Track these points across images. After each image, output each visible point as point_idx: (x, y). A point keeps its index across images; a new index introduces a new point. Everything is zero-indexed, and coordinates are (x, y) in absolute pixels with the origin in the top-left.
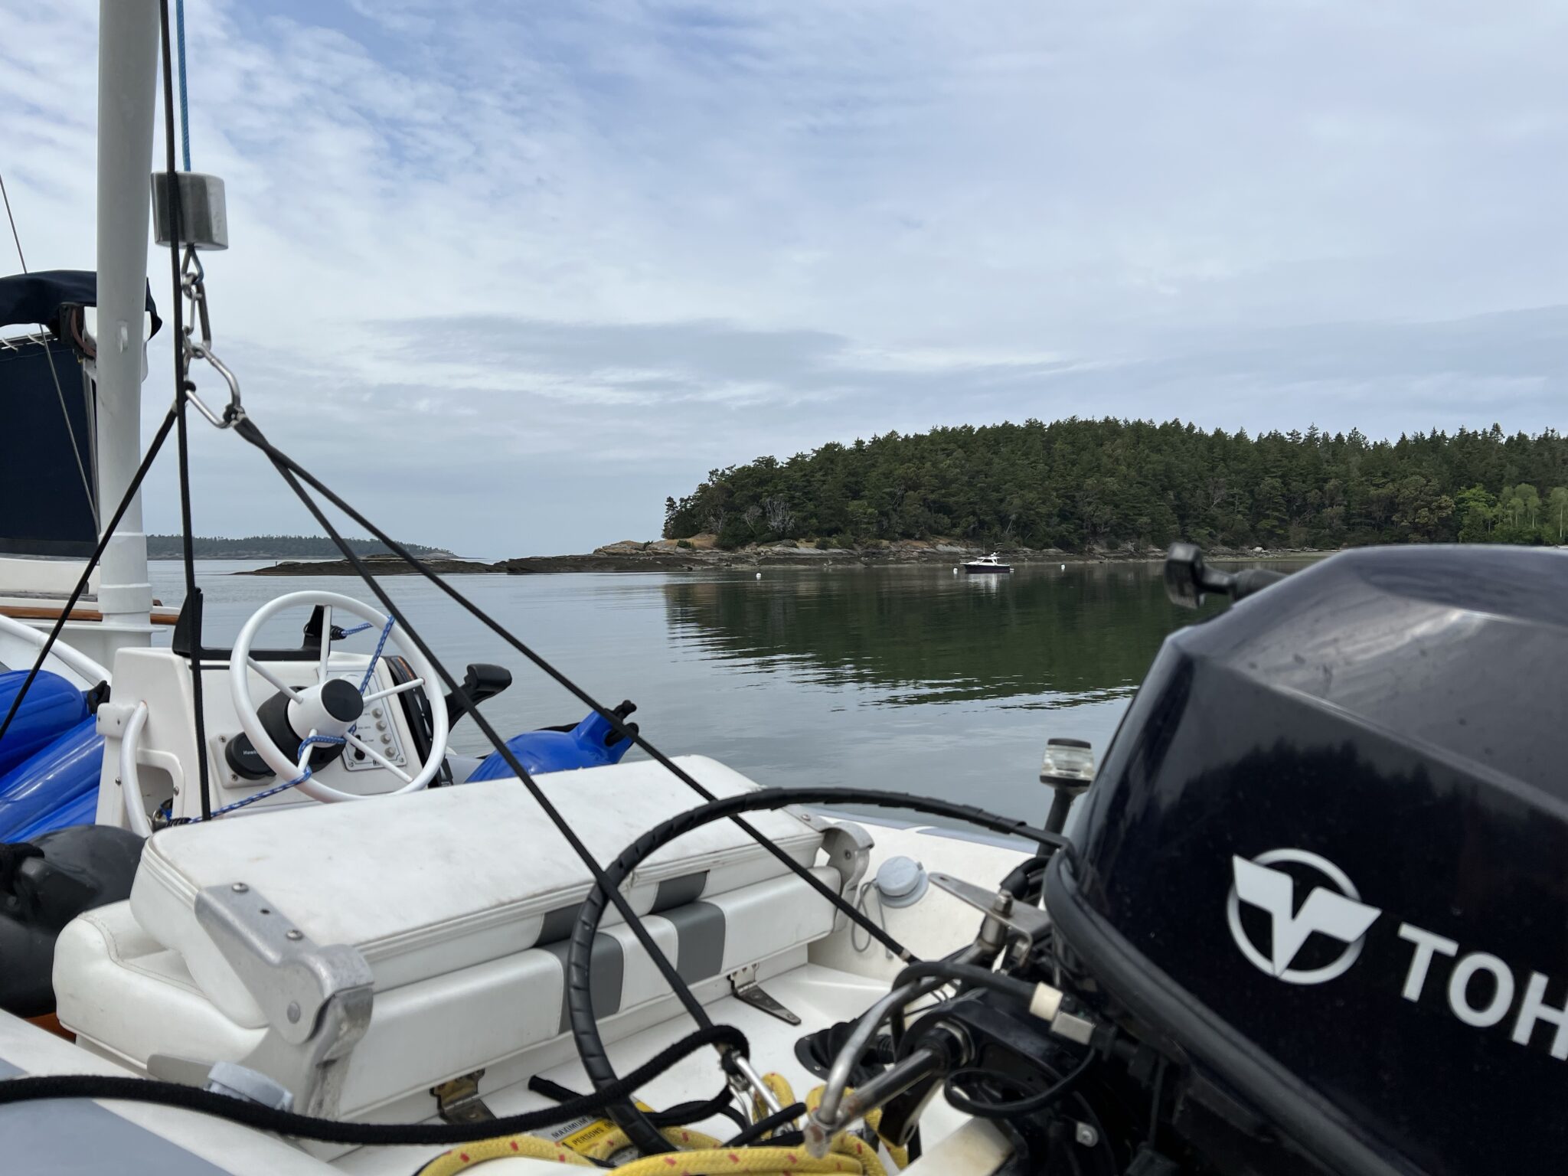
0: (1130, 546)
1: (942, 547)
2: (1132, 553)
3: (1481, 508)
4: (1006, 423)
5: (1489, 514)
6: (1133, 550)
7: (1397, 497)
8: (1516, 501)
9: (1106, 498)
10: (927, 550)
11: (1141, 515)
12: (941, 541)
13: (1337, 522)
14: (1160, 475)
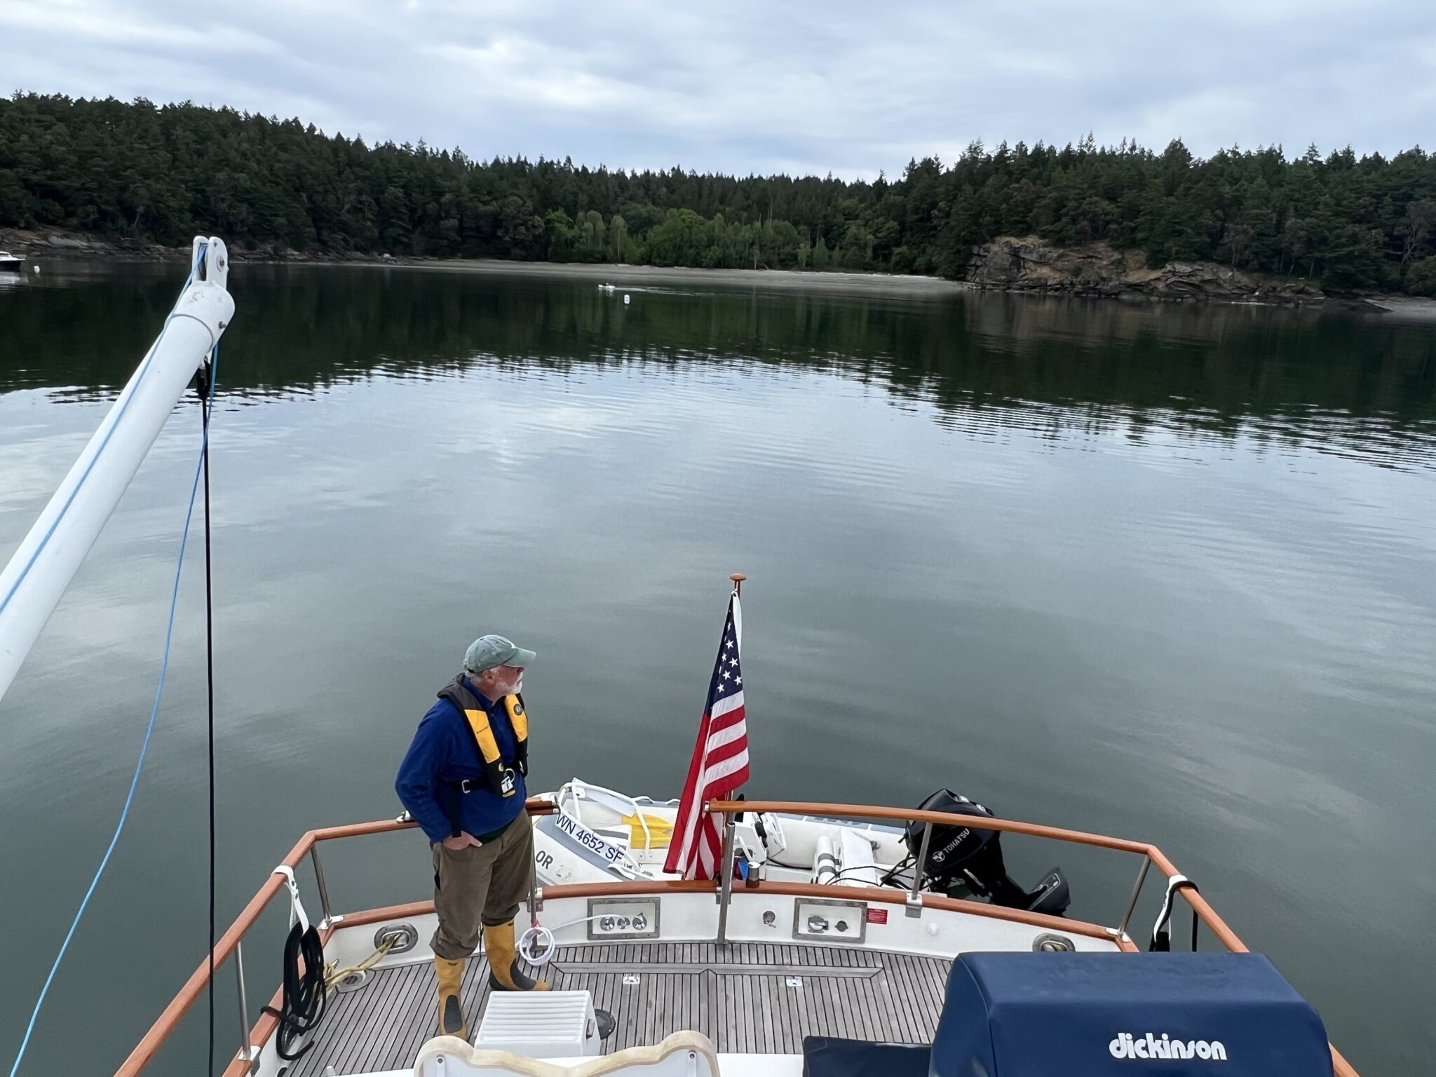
0: (269, 248)
1: (56, 240)
2: (271, 256)
3: (564, 229)
4: (111, 98)
5: (570, 234)
6: (272, 252)
7: (499, 214)
8: (588, 225)
9: (241, 195)
10: (37, 242)
11: (277, 215)
12: (53, 233)
13: (453, 235)
14: (292, 175)
